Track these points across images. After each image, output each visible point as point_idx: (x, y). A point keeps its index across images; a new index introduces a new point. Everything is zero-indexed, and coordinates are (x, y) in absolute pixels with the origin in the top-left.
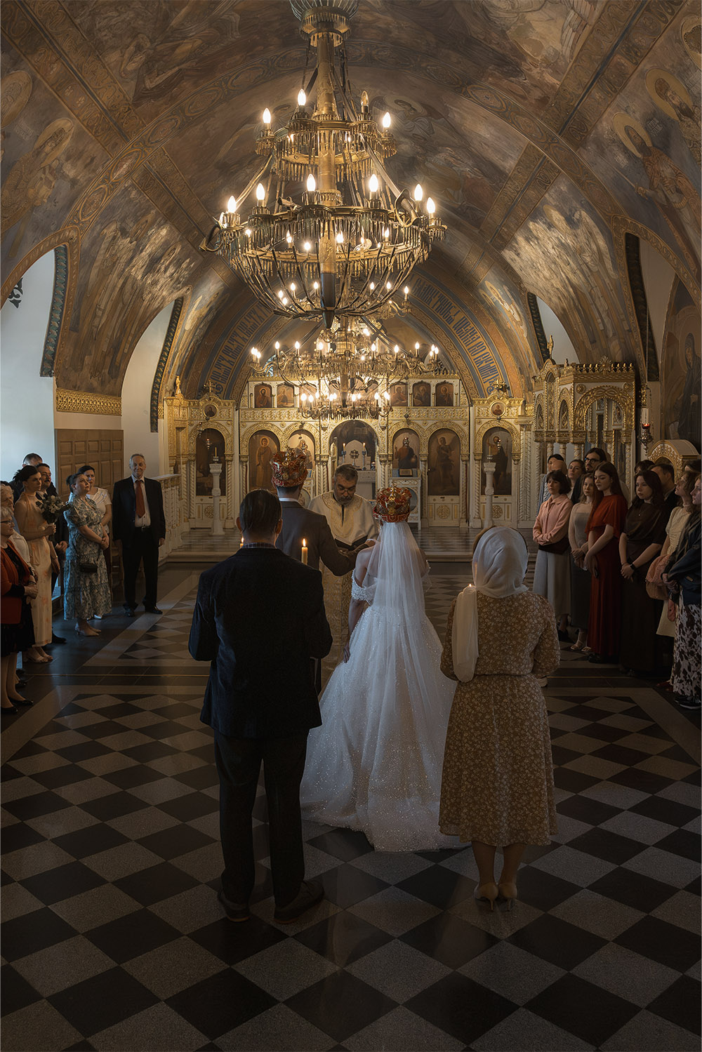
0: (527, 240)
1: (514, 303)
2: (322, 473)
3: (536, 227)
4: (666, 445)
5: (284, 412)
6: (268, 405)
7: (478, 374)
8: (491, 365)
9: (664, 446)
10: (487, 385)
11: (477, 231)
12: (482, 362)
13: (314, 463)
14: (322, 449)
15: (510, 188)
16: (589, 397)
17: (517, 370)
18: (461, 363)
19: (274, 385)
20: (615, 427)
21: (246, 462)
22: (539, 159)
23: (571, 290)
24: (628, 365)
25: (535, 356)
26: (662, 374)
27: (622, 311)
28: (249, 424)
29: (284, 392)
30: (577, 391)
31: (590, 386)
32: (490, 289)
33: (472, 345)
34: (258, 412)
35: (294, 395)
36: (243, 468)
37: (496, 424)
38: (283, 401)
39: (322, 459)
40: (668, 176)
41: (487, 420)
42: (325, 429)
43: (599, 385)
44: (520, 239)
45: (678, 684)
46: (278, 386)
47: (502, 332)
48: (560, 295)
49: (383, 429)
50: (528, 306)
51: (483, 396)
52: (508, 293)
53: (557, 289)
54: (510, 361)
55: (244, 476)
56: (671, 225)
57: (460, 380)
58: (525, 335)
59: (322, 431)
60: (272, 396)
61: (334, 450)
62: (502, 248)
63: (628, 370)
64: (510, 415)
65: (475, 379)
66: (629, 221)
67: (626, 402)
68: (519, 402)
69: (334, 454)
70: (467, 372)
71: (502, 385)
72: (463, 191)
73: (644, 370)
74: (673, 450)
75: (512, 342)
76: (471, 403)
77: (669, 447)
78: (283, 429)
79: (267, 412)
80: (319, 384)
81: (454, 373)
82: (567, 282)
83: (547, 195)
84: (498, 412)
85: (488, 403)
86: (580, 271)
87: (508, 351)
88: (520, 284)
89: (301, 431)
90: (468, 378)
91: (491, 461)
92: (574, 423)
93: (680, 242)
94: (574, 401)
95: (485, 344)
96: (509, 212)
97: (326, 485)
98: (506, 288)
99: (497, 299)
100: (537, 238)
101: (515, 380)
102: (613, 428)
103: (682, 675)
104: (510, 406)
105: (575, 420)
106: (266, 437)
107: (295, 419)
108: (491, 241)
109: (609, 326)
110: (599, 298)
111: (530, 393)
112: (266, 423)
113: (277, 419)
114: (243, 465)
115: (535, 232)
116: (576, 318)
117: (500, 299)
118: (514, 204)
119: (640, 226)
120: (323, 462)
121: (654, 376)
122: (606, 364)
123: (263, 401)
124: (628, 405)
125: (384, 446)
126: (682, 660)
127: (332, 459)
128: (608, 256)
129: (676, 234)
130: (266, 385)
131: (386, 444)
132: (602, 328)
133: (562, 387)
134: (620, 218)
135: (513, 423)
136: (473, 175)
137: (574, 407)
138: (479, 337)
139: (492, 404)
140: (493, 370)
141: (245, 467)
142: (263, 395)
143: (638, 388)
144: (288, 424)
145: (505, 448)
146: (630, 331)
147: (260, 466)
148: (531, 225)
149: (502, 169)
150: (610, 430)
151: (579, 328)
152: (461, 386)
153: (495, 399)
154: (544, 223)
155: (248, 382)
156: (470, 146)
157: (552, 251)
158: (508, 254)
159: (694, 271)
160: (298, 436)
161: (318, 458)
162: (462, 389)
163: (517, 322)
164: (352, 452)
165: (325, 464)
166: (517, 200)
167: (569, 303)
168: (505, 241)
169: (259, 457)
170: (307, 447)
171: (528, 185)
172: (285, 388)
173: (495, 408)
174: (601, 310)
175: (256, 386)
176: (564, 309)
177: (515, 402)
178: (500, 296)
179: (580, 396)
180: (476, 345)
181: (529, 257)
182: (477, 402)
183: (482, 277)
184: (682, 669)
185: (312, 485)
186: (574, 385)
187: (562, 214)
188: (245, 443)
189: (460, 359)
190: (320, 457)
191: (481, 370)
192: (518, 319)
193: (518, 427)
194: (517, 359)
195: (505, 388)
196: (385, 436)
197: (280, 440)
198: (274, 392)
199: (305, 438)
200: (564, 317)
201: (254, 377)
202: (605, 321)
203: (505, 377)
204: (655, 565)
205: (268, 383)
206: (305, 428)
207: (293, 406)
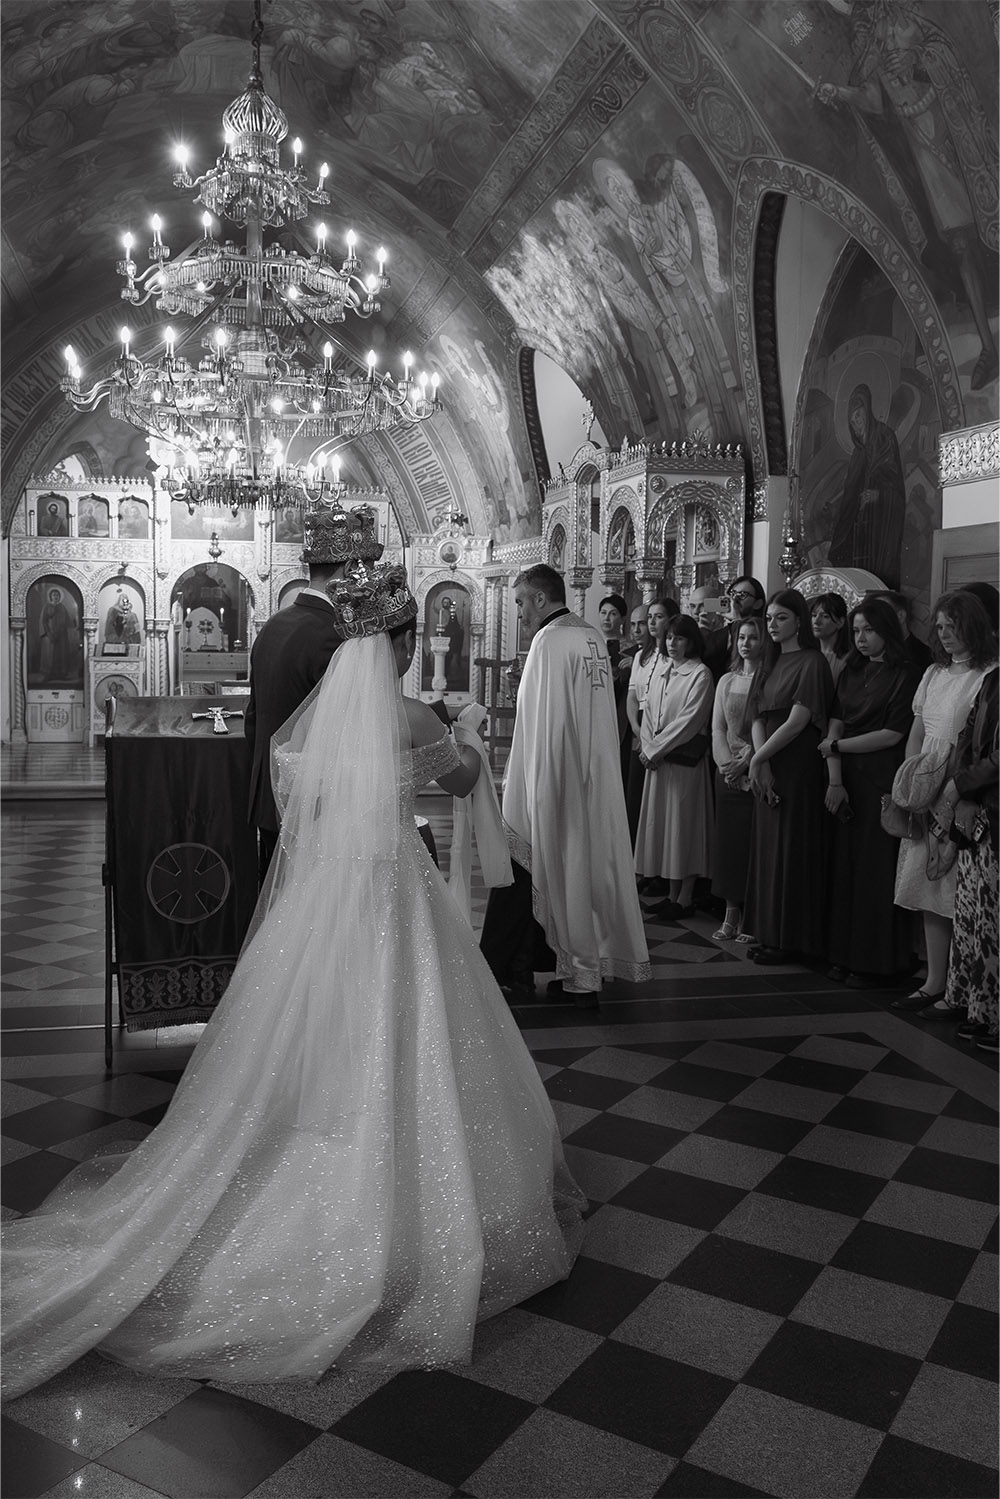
0: (544, 240)
1: (492, 372)
2: (157, 650)
3: (569, 211)
4: (824, 576)
5: (91, 544)
6: (64, 532)
7: (419, 495)
8: (440, 482)
9: (819, 579)
10: (432, 514)
11: (443, 233)
12: (425, 476)
13: (143, 633)
14: (158, 611)
15: (531, 130)
16: (671, 499)
17: (480, 492)
18: (390, 476)
19: (73, 497)
20: (700, 559)
21: (22, 629)
22: (609, 52)
23: (617, 330)
24: (733, 448)
25: (520, 461)
26: (793, 463)
27: (725, 353)
28: (27, 565)
29: (91, 511)
30: (652, 487)
31: (674, 480)
32: (447, 351)
33: (411, 446)
34: (45, 543)
35: (109, 517)
36: (15, 639)
37: (448, 577)
38: (89, 526)
39: (158, 627)
40: (902, 44)
41: (433, 570)
42: (162, 576)
43: (687, 479)
44: (530, 240)
45: (977, 1005)
46: (81, 499)
47: (458, 427)
48: (590, 344)
49: (264, 578)
50: (518, 375)
51: (425, 530)
52: (483, 355)
53: (588, 332)
54: (469, 477)
55: (19, 655)
56: (881, 158)
57: (390, 503)
58: (504, 428)
59: (158, 580)
60: (68, 516)
61: (178, 613)
62: (488, 263)
63: (734, 455)
64: (469, 563)
65: (415, 503)
66: (781, 165)
67: (730, 510)
68: (483, 543)
69: (178, 620)
70: (401, 491)
71: (457, 515)
72: (434, 147)
73: (761, 455)
74: (841, 583)
75: (475, 443)
76: (407, 542)
77: (832, 578)
78: (89, 575)
79: (60, 543)
80: (154, 499)
81: (381, 492)
82: (610, 314)
83: (606, 137)
84: (450, 558)
85: (435, 542)
86: (643, 288)
87: (466, 460)
88: (510, 332)
89: (121, 578)
90: (403, 501)
91: (443, 634)
92: (646, 544)
93: (895, 190)
94: (646, 506)
95: (430, 448)
96: (519, 183)
97: (165, 672)
98: (479, 345)
99: (458, 367)
100: (564, 235)
101: (478, 508)
102: (692, 561)
103: (985, 985)
104: (468, 549)
105: (646, 539)
106: (59, 589)
107: (110, 558)
108: (467, 254)
109: (691, 387)
110: (677, 336)
111: (504, 527)
112: (58, 563)
113: (78, 557)
114: (15, 636)
115: (562, 222)
116: (618, 385)
117: (464, 367)
118: (533, 165)
119: (804, 172)
120: (160, 632)
121: (778, 465)
122: (699, 443)
123: (53, 524)
124: (733, 516)
125: (265, 608)
126: (987, 957)
127: (176, 627)
128: (715, 249)
129: (890, 177)
130: (58, 497)
131: (267, 604)
132: (673, 391)
133: (615, 487)
134: (759, 162)
135: (473, 577)
136: (462, 107)
137: (646, 515)
138: (421, 435)
139: (440, 544)
140: (443, 489)
141: (19, 638)
142: (54, 514)
143: (751, 487)
144: (97, 566)
145: (459, 617)
146: (738, 389)
147: (46, 638)
148: (560, 208)
149: (524, 84)
150: (688, 564)
151: (623, 400)
152: (392, 513)
153: (446, 536)
154: (587, 199)
155: (25, 490)
156: (470, 33)
157: (591, 257)
158: (496, 276)
159: (920, 245)
160: (114, 587)
161: (150, 626)
162: (392, 519)
163: (490, 407)
164: (202, 623)
165: (162, 635)
166: (541, 154)
167: (608, 355)
168: (496, 247)
169: (46, 621)
170: (131, 607)
171: (572, 116)
172: (93, 504)
173: (446, 551)
174: (677, 359)
175: (41, 498)
176: (594, 370)
177: (476, 542)
178: (465, 363)
179: (656, 498)
180: (415, 448)
181: (538, 276)
182: (417, 540)
183: (436, 329)
184: (985, 974)
185: (142, 671)
186: (647, 477)
187: (630, 175)
188: (22, 596)
189: (391, 470)
190: (155, 623)
191: (423, 488)
192: (493, 399)
193: (481, 583)
194: (482, 472)
195: (461, 520)
196: (266, 591)
197: (84, 594)
198: (74, 509)
199: (126, 589)
200: (592, 386)
201: (37, 481)
202: (684, 378)
203: (461, 501)
204: (909, 774)
205: (62, 493)
206: (128, 573)
207: (107, 536)
